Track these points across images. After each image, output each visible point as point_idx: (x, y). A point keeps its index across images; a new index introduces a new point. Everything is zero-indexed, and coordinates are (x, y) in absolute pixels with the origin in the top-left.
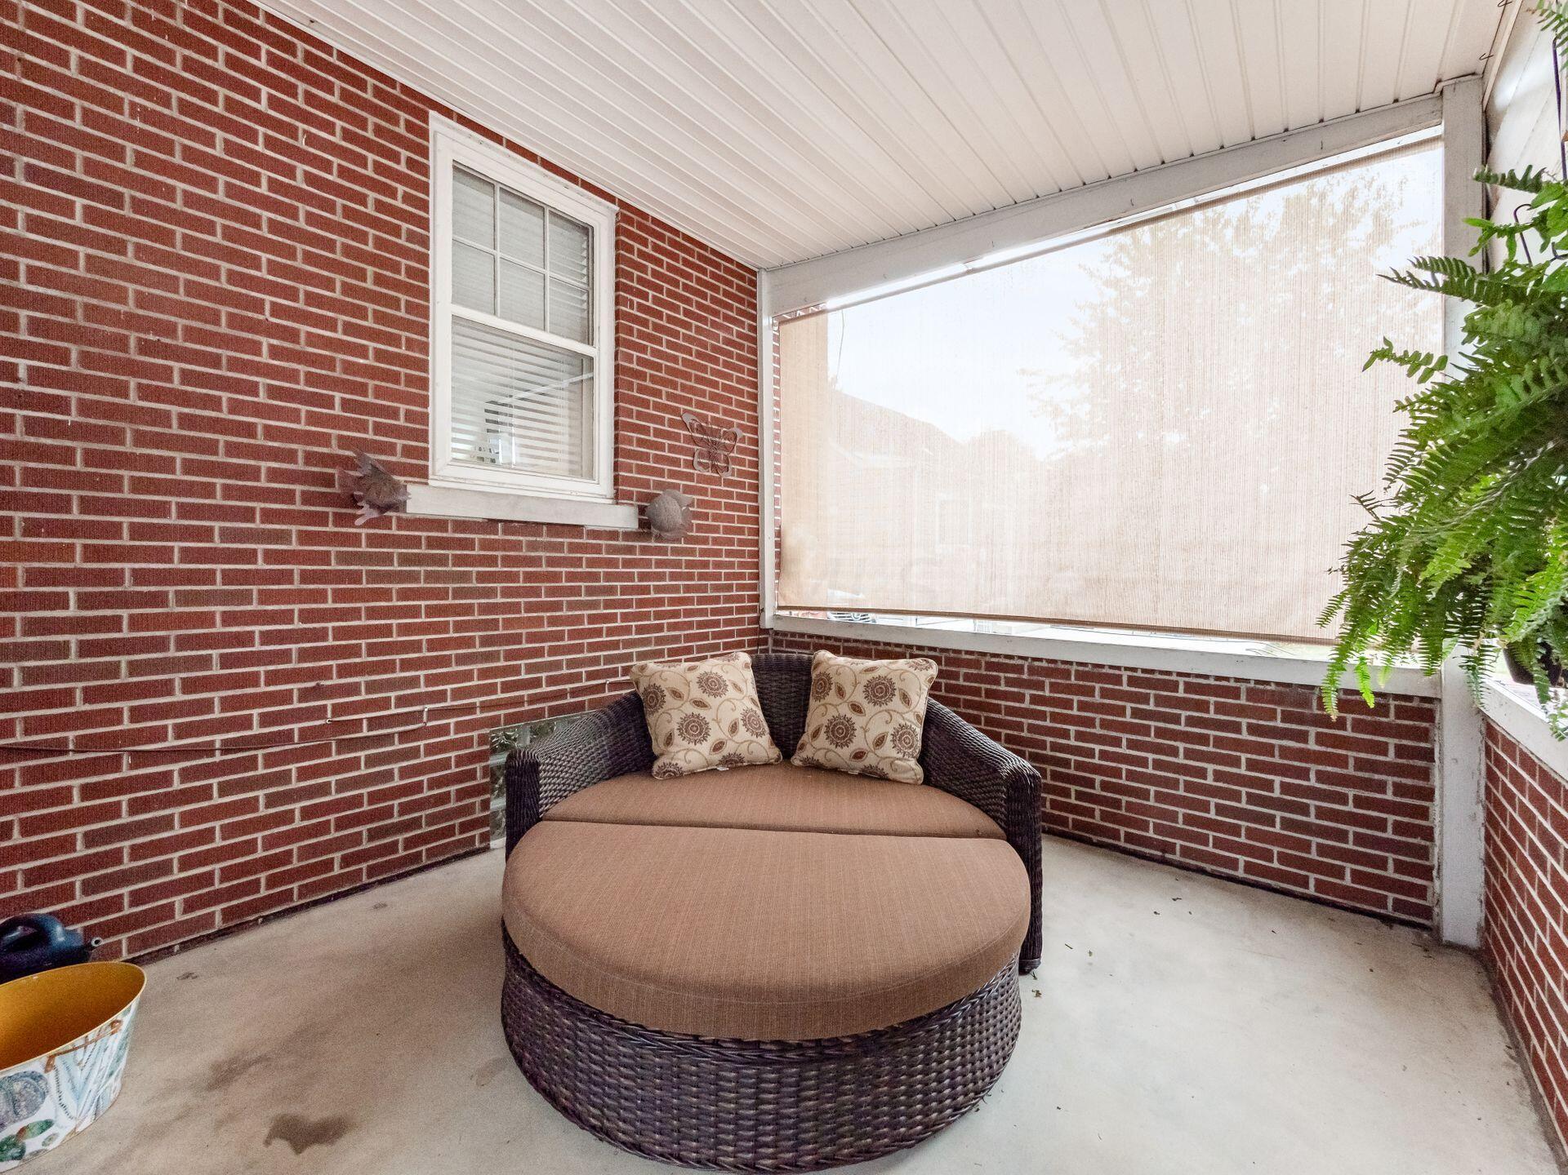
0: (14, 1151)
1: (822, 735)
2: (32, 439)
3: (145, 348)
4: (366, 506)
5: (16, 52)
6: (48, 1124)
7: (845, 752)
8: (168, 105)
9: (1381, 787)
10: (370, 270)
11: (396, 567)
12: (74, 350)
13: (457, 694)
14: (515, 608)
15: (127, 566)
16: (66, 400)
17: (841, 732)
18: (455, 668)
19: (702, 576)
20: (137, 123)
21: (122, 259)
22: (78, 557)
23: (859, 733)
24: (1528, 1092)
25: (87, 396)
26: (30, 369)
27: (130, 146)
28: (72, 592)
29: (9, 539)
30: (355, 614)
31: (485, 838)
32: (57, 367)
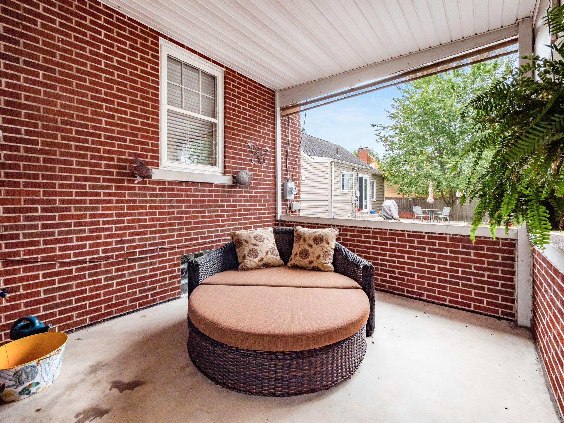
0: (27, 392)
1: (298, 255)
2: (26, 154)
3: (64, 122)
4: (138, 177)
5: (20, 21)
6: (38, 383)
7: (306, 261)
8: (70, 38)
9: (497, 271)
10: (139, 94)
11: (148, 198)
12: (40, 124)
13: (169, 243)
14: (189, 212)
15: (58, 198)
16: (37, 141)
17: (305, 254)
18: (168, 234)
19: (255, 201)
20: (60, 44)
21: (55, 92)
22: (41, 195)
23: (311, 254)
24: (542, 372)
25: (45, 139)
26: (25, 130)
27: (58, 53)
28: (39, 207)
29: (19, 189)
30: (134, 214)
31: (179, 293)
32: (34, 129)
